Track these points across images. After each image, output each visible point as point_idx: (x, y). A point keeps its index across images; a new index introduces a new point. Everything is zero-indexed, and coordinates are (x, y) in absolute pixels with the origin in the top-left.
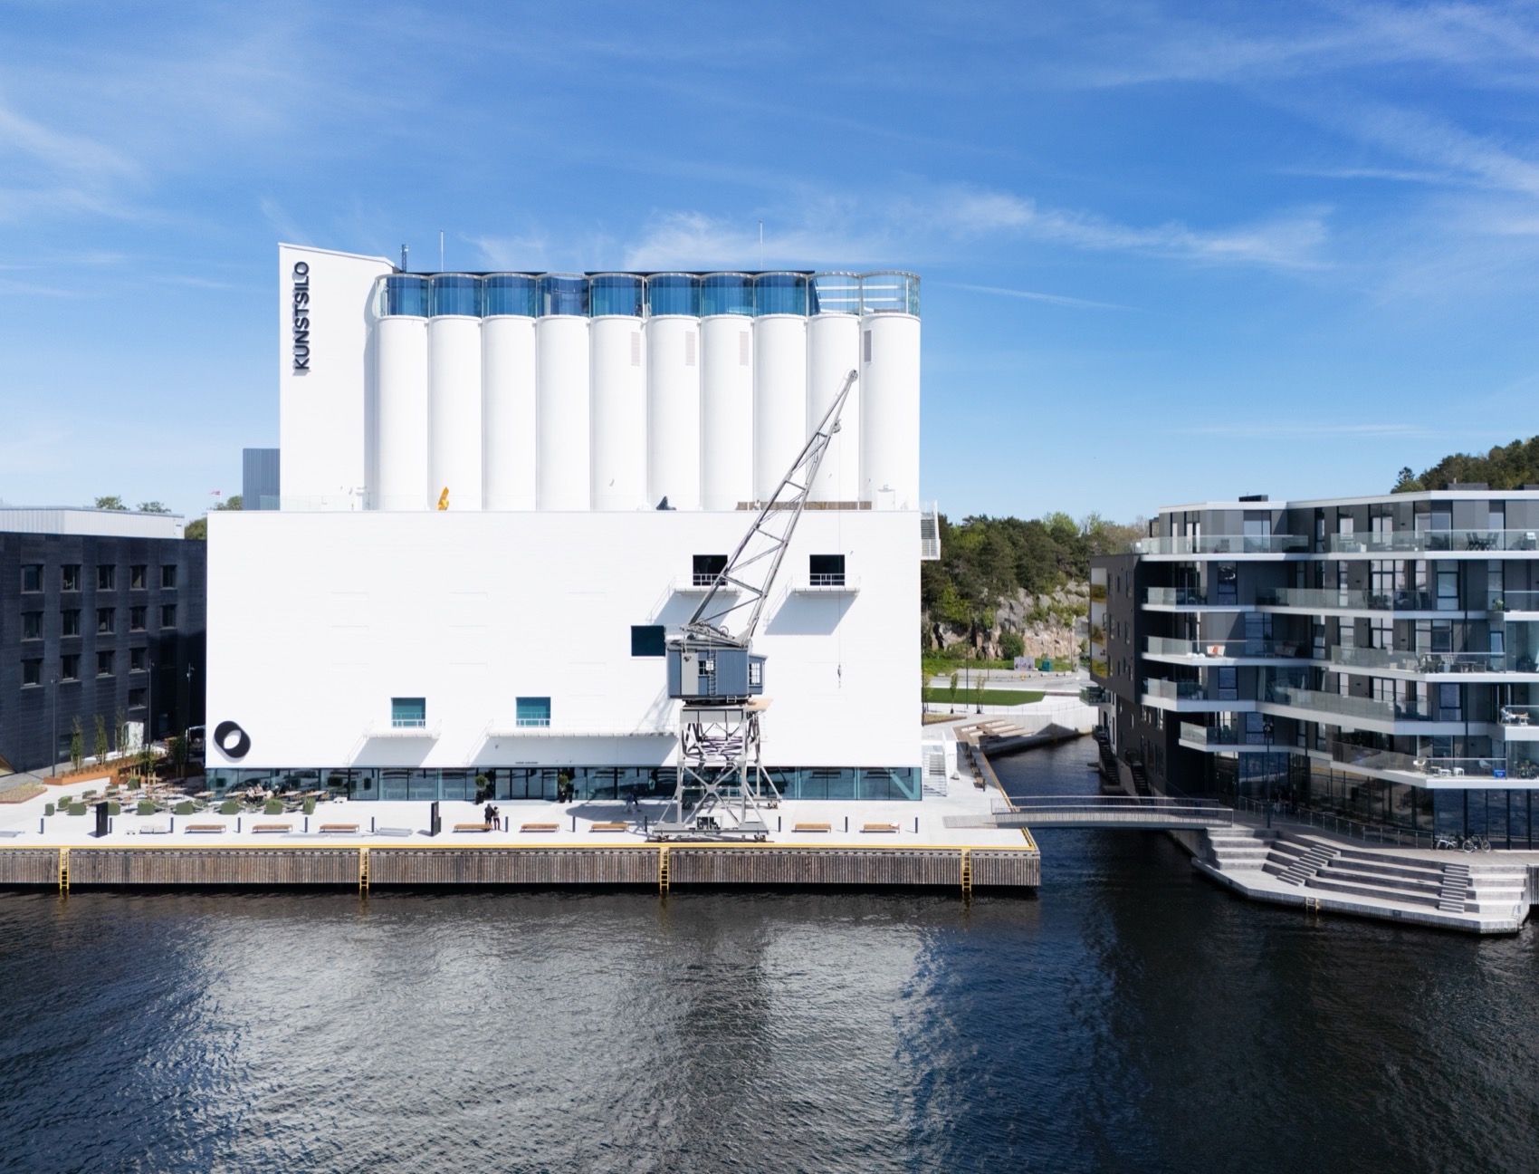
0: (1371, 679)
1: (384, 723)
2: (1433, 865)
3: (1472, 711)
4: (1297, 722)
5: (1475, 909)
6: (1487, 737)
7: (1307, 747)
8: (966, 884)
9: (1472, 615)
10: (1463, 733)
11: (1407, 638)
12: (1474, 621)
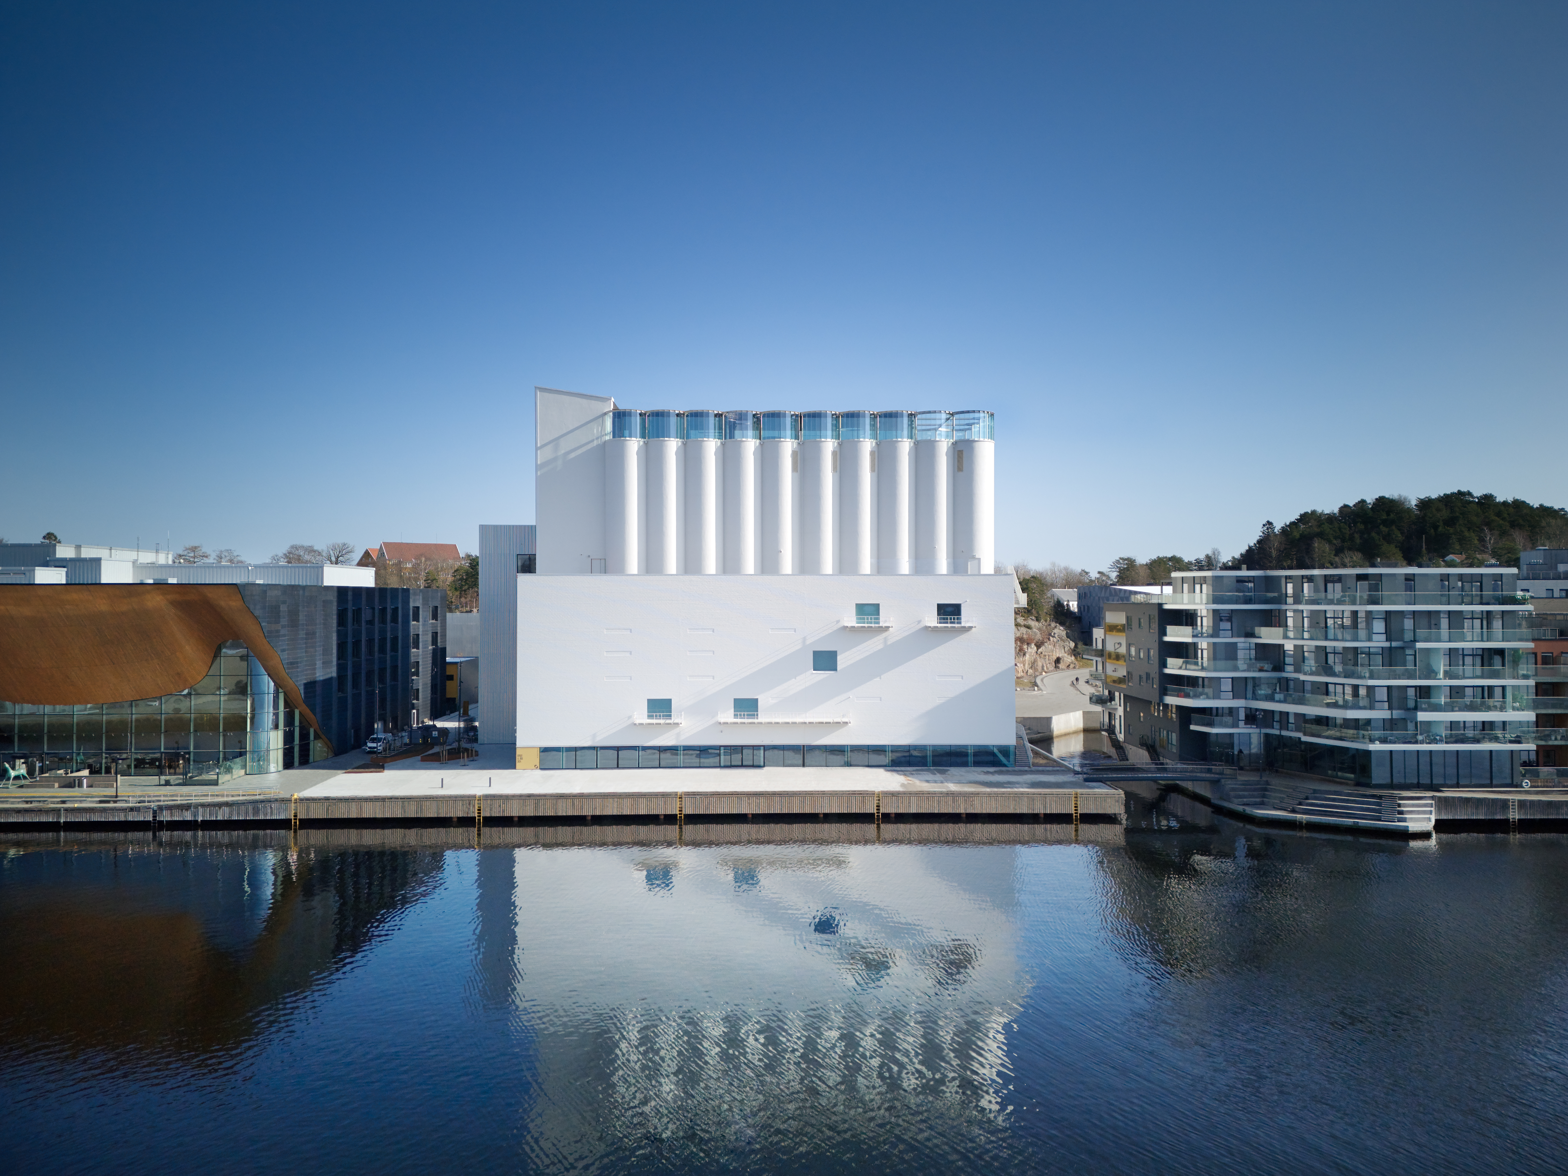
0: (1327, 684)
1: (641, 716)
2: (1373, 796)
3: (1395, 703)
4: (1273, 712)
5: (1404, 820)
6: (1404, 719)
7: (1281, 729)
8: (1076, 813)
9: (1394, 644)
10: (1390, 717)
11: (1352, 659)
12: (1396, 648)
